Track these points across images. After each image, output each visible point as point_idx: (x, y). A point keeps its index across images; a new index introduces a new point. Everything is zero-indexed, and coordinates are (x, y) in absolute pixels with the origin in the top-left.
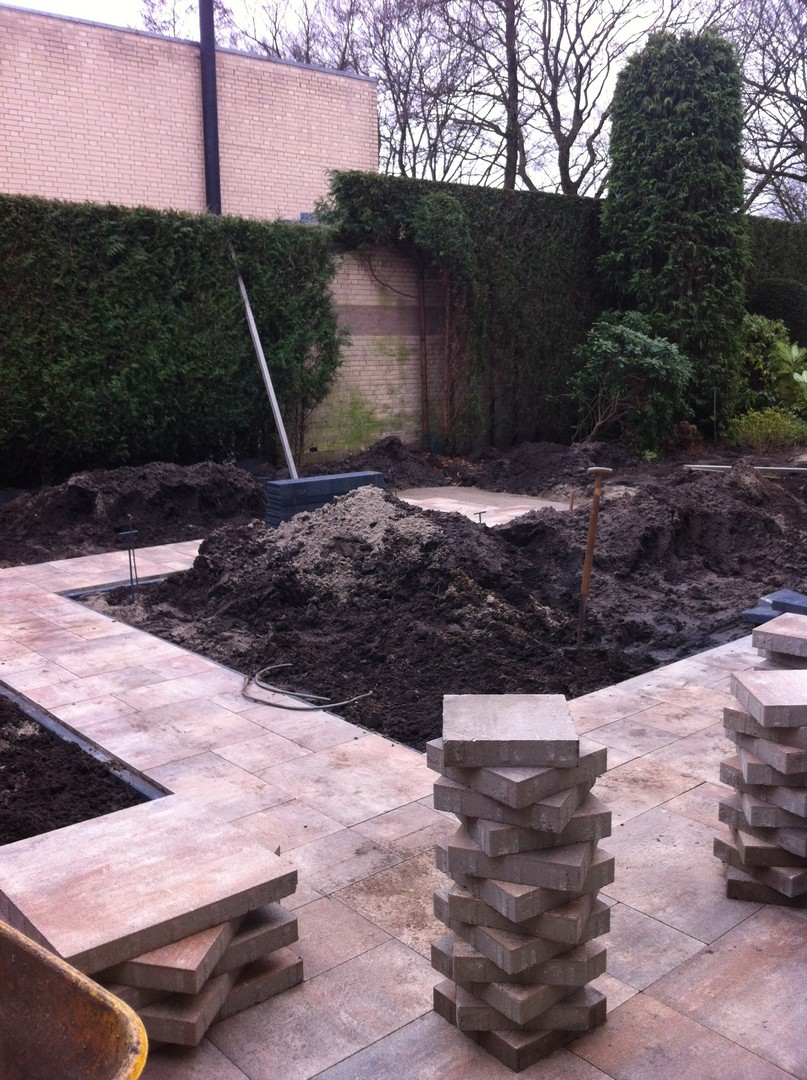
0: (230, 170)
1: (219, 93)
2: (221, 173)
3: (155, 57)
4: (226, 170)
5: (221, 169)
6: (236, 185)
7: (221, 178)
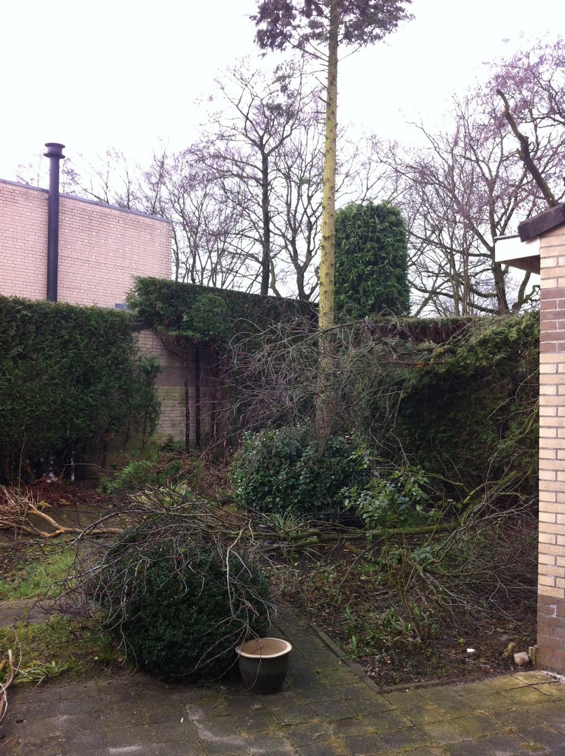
0: (66, 273)
1: (60, 223)
2: (59, 276)
3: (16, 198)
4: (62, 273)
5: (59, 273)
6: (69, 283)
7: (58, 278)
